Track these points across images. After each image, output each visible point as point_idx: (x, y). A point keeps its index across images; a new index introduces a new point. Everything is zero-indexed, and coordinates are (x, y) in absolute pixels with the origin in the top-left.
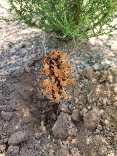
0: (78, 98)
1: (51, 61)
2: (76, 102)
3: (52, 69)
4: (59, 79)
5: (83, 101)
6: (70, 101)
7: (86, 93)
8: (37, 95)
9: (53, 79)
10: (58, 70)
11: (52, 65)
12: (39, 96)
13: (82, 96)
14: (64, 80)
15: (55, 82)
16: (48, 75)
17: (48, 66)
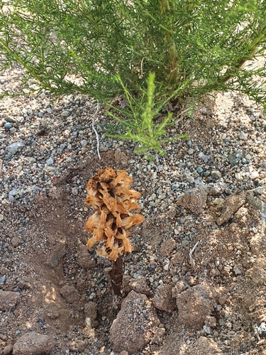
0: (170, 259)
1: (99, 184)
2: (166, 267)
3: (100, 197)
4: (115, 214)
5: (180, 265)
6: (153, 267)
7: (187, 248)
8: (76, 255)
9: (104, 214)
10: (111, 199)
11: (101, 191)
12: (82, 257)
13: (179, 254)
14: (123, 216)
15: (107, 220)
16: (96, 208)
17: (95, 193)
